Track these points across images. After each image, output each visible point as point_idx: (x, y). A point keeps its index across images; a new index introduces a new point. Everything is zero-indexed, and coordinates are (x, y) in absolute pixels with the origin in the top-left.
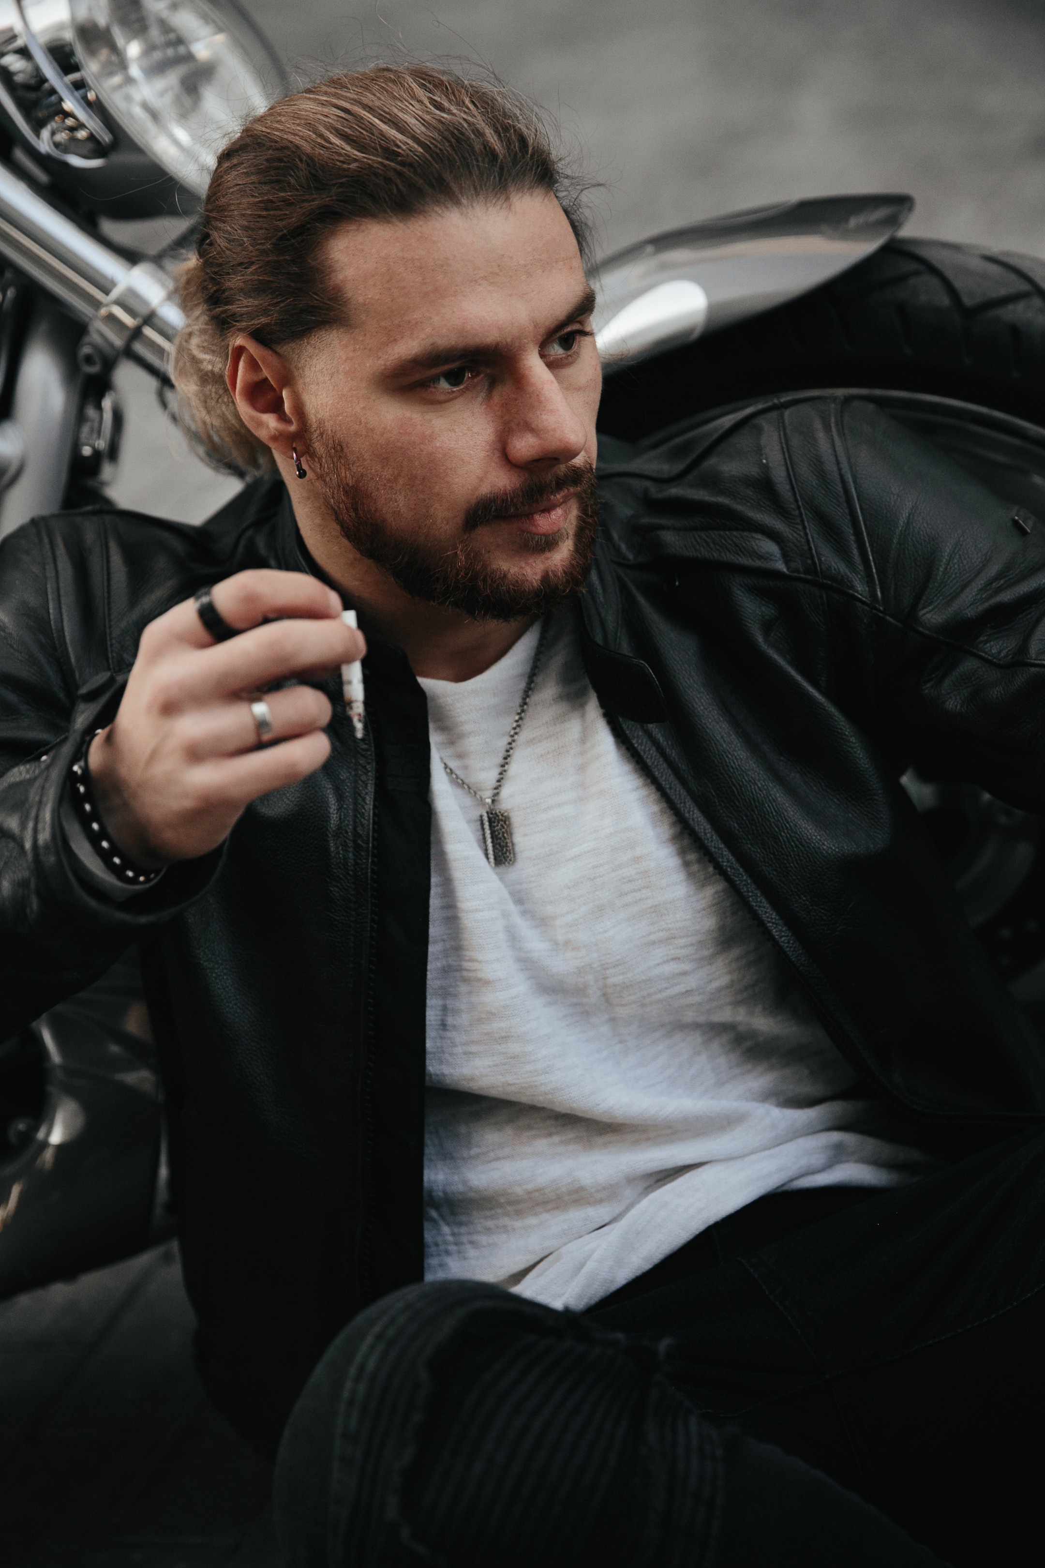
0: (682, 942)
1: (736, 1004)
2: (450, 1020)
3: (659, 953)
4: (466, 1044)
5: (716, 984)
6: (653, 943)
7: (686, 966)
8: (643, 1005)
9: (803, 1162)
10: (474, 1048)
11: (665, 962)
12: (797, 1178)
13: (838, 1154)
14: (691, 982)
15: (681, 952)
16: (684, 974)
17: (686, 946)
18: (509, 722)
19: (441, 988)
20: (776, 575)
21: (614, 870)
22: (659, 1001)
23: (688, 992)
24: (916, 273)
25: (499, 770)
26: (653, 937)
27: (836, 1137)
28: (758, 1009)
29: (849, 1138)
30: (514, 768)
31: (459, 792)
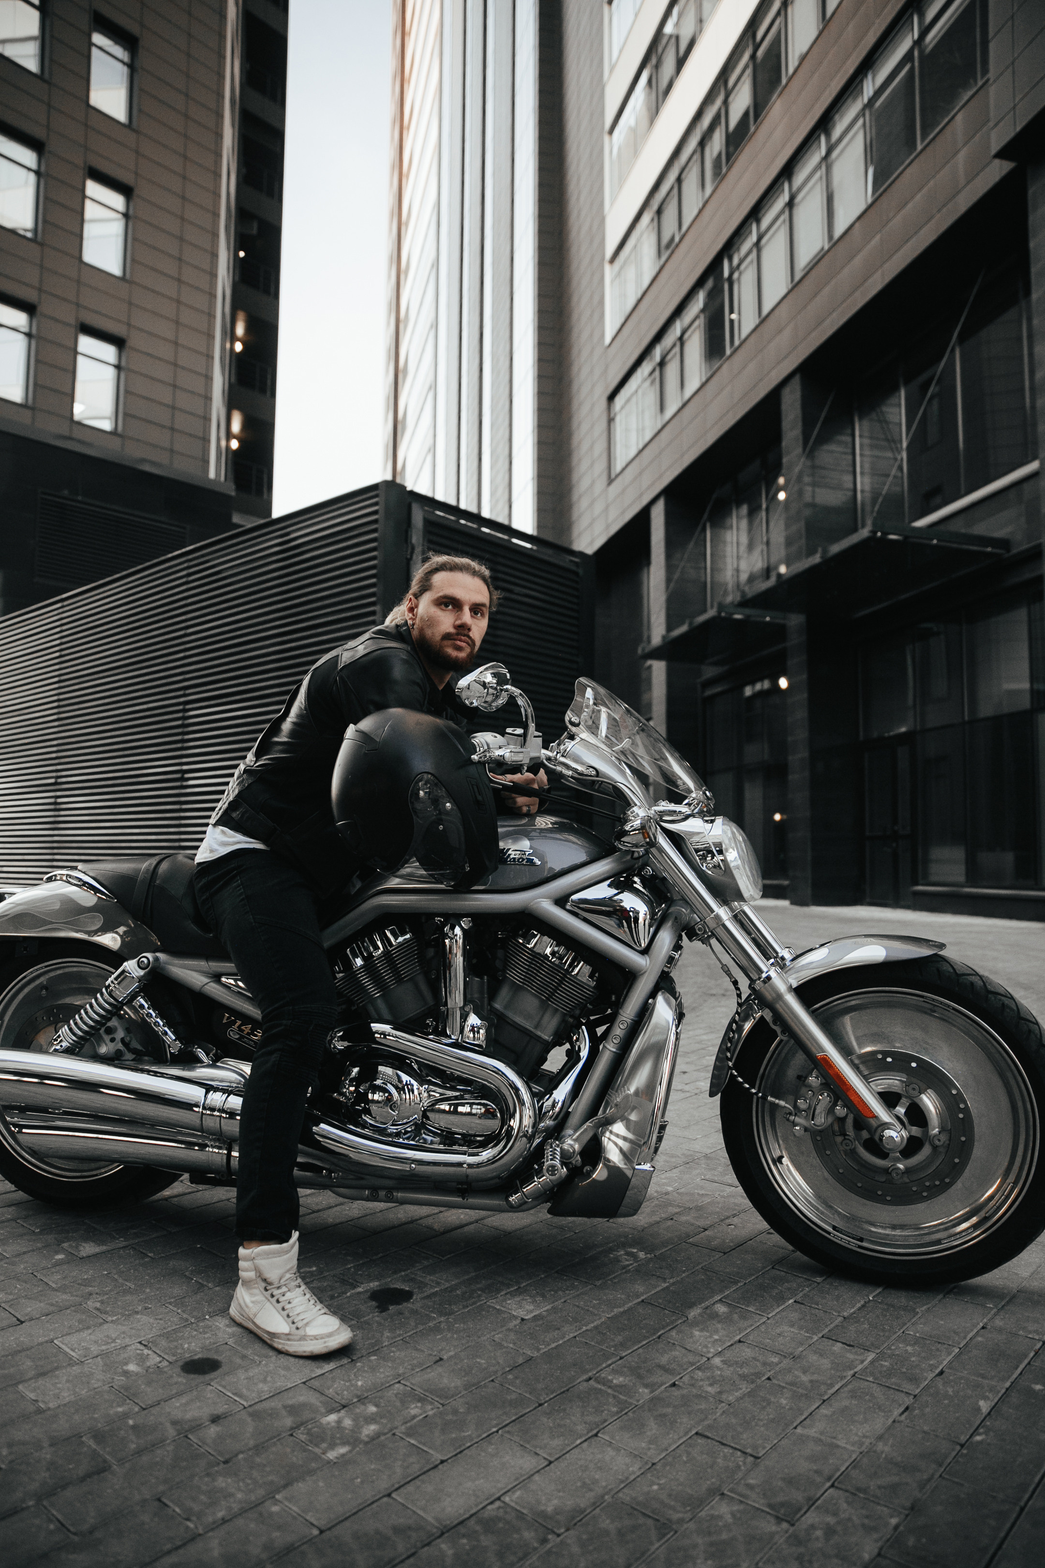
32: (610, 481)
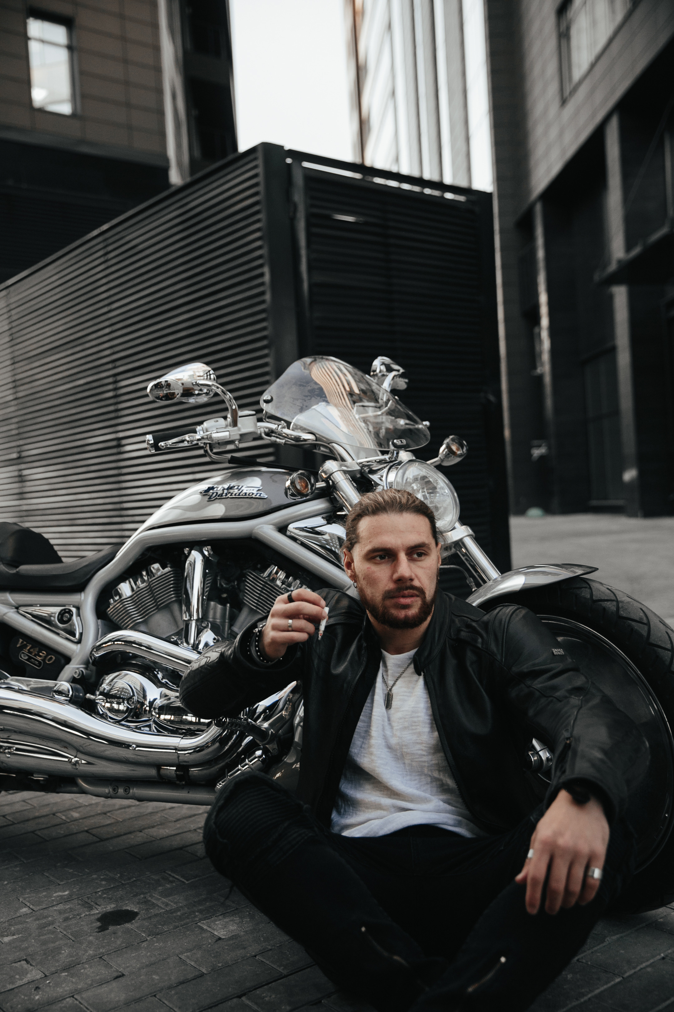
0: (424, 745)
1: (439, 771)
2: (363, 746)
3: (418, 747)
4: (365, 753)
5: (434, 762)
6: (417, 743)
7: (424, 753)
8: (412, 761)
9: (445, 820)
10: (365, 755)
11: (419, 750)
12: (442, 824)
13: (459, 824)
14: (425, 759)
15: (424, 748)
16: (424, 755)
17: (425, 747)
18: (401, 670)
19: (364, 736)
20: (478, 648)
21: (411, 718)
22: (416, 761)
23: (425, 762)
24: (586, 588)
25: (394, 682)
26: (418, 741)
27: (460, 818)
28: (446, 775)
29: (465, 821)
30: (398, 683)
31: (383, 684)
32: (564, 102)
